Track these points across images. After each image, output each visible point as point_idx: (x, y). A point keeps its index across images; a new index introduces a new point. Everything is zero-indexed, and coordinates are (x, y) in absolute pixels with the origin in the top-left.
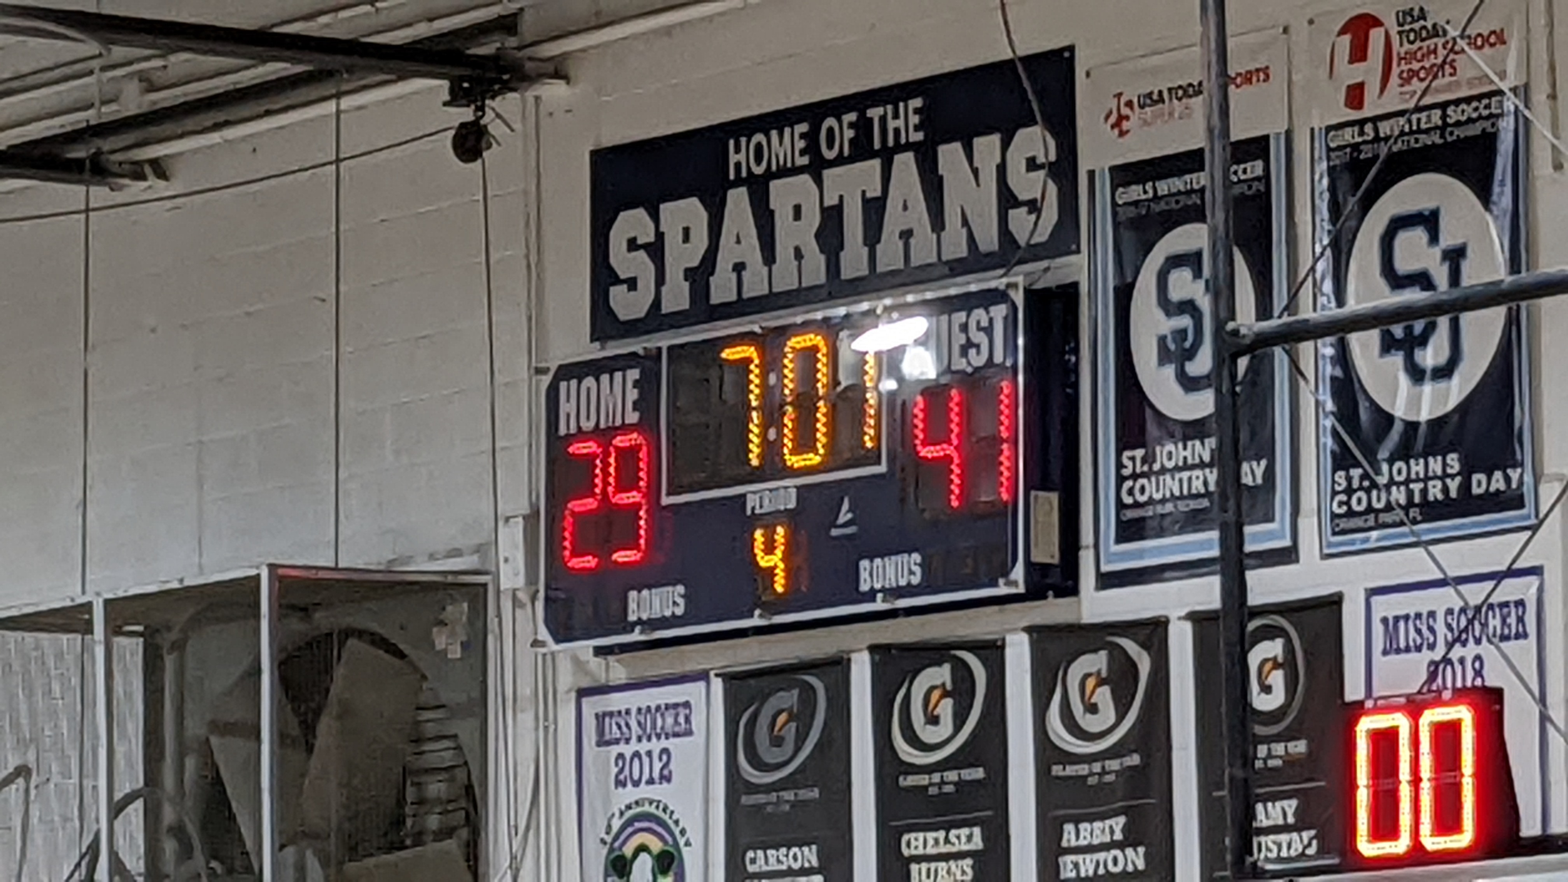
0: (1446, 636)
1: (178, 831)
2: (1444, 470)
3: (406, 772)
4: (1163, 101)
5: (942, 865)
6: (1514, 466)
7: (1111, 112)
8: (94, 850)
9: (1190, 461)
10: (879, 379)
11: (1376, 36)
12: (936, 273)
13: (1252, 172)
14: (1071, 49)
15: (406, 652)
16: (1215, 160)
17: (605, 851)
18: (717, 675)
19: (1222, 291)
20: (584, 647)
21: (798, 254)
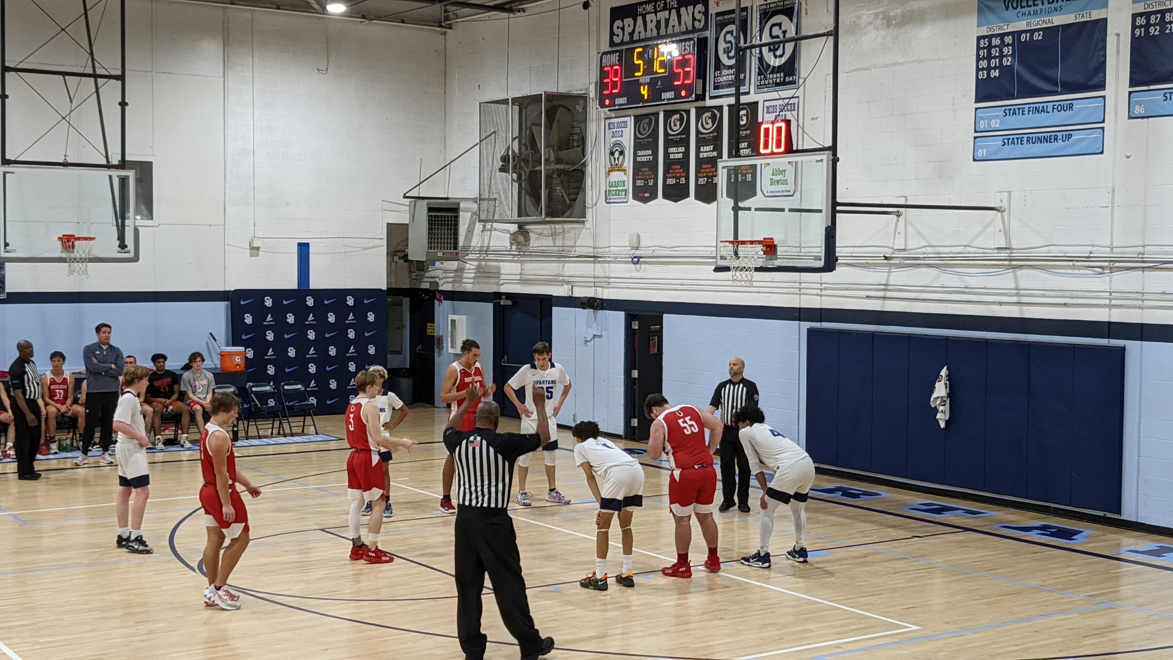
0: (779, 110)
2: (780, 76)
3: (571, 134)
5: (676, 155)
6: (794, 75)
7: (716, 2)
8: (508, 148)
9: (729, 74)
12: (679, 34)
13: (744, 14)
15: (571, 110)
16: (737, 11)
17: (610, 150)
18: (633, 116)
19: (737, 39)
20: (606, 110)
21: (651, 30)
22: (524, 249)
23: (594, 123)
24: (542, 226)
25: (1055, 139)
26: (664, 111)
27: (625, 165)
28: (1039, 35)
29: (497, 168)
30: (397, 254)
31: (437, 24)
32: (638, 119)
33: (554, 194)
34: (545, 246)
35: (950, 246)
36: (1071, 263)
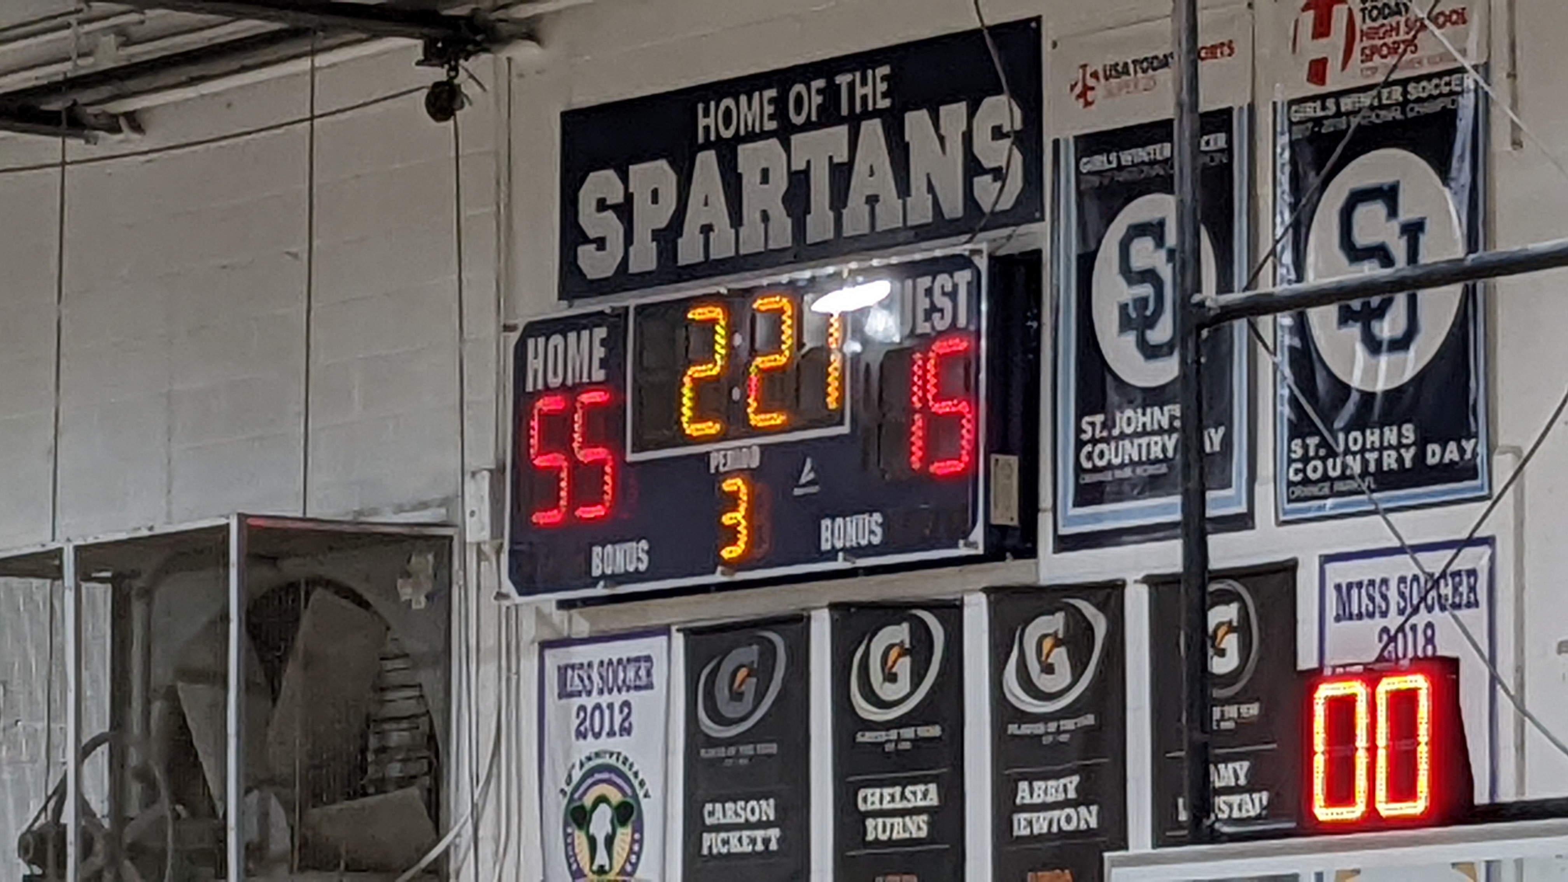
0: (1398, 604)
2: (1399, 442)
4: (1128, 73)
5: (897, 821)
6: (1468, 438)
7: (1076, 84)
8: (60, 792)
9: (1149, 428)
10: (843, 342)
11: (1340, 13)
12: (901, 237)
13: (1216, 143)
14: (1038, 19)
15: (371, 601)
16: (1183, 131)
17: (566, 801)
18: (678, 630)
19: (1186, 261)
20: (548, 601)
21: (765, 217)
26: (834, 608)
27: (647, 872)
32: (707, 647)
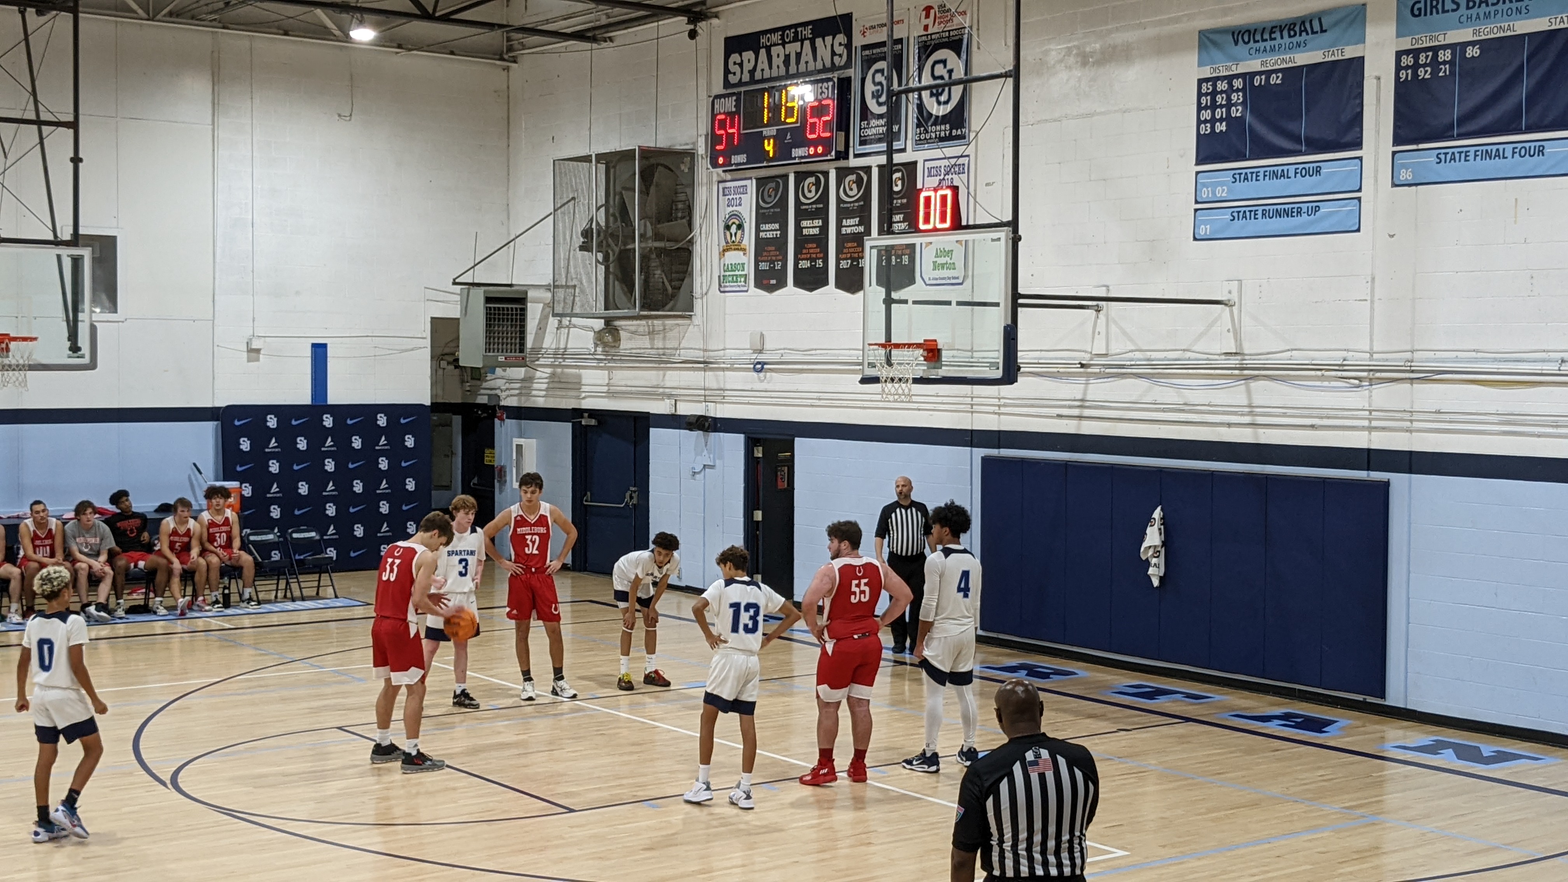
0: (943, 172)
1: (614, 215)
2: (945, 129)
3: (673, 202)
4: (876, 28)
5: (811, 229)
6: (963, 128)
7: (862, 31)
9: (879, 125)
11: (932, 12)
12: (814, 73)
13: (898, 48)
14: (852, 12)
15: (673, 170)
16: (889, 44)
17: (724, 223)
18: (754, 178)
19: (889, 79)
20: (720, 170)
21: (778, 67)
22: (613, 351)
23: (704, 188)
24: (635, 322)
25: (1298, 212)
26: (795, 172)
27: (745, 242)
28: (1278, 77)
29: (577, 245)
30: (444, 357)
31: (497, 57)
32: (761, 182)
33: (652, 280)
34: (640, 348)
35: (1165, 351)
36: (1319, 373)
